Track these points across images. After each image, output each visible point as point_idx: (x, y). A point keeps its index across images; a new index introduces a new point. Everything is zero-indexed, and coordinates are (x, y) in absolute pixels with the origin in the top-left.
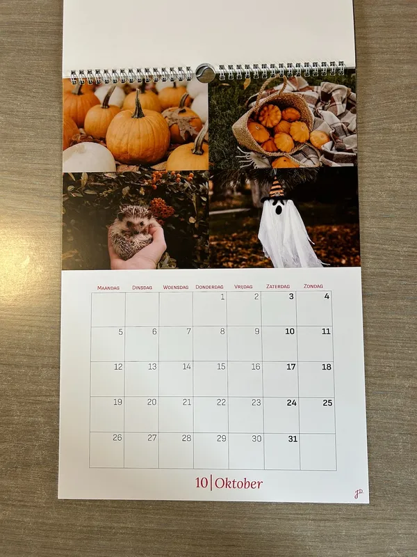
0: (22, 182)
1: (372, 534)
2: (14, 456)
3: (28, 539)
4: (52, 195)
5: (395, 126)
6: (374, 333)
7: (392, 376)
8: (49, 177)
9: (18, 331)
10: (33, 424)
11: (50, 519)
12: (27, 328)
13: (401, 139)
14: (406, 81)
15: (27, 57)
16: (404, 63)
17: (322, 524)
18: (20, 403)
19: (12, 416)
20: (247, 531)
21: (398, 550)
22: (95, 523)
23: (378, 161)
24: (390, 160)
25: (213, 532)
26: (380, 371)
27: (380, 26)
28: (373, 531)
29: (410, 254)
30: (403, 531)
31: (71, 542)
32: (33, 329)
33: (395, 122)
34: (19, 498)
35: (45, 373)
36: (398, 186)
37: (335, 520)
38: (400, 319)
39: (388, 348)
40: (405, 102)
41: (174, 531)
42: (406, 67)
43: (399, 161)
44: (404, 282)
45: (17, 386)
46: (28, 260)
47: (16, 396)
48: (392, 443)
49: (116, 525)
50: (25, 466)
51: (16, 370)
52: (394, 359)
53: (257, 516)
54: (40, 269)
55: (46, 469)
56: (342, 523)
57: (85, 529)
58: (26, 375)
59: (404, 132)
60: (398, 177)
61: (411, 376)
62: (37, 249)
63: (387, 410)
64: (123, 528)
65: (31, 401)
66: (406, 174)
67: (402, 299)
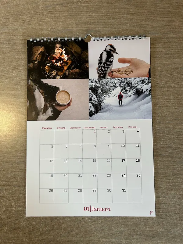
5: (172, 85)
6: (164, 172)
7: (172, 190)
9: (15, 171)
12: (18, 170)
13: (175, 90)
14: (177, 66)
15: (17, 54)
16: (176, 58)
18: (16, 202)
19: (13, 208)
23: (165, 100)
24: (170, 99)
26: (167, 188)
29: (178, 138)
33: (172, 83)
34: (16, 242)
36: (173, 110)
38: (174, 166)
40: (176, 75)
42: (176, 60)
43: (174, 99)
44: (176, 150)
45: (14, 195)
48: (172, 217)
50: (19, 229)
51: (13, 188)
52: (172, 182)
55: (27, 230)
58: (18, 190)
59: (176, 87)
60: (174, 106)
63: (169, 204)
65: (20, 201)
66: (177, 105)
67: (176, 157)
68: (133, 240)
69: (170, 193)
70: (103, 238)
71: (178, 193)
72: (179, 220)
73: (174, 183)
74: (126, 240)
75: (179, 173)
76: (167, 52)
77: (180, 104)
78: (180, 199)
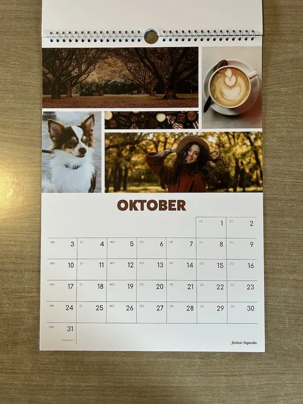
0: (5, 133)
1: (268, 384)
2: (5, 337)
3: (18, 396)
4: (28, 143)
5: (282, 90)
7: (281, 272)
8: (26, 129)
9: (6, 245)
10: (19, 313)
11: (33, 381)
12: (12, 243)
13: (287, 99)
14: (291, 56)
15: (5, 37)
16: (289, 43)
17: (231, 378)
18: (9, 298)
19: (3, 307)
20: (178, 385)
21: (286, 395)
22: (67, 384)
23: (270, 116)
24: (279, 115)
25: (154, 387)
26: (272, 269)
27: (272, 15)
28: (268, 382)
29: (293, 183)
30: (289, 382)
31: (50, 398)
32: (17, 243)
33: (282, 87)
34: (10, 367)
35: (27, 276)
36: (284, 134)
37: (241, 376)
38: (286, 231)
39: (278, 252)
40: (290, 71)
41: (125, 387)
42: (291, 45)
43: (285, 116)
44: (289, 204)
45: (6, 286)
46: (11, 192)
47: (5, 293)
48: (281, 320)
49: (83, 384)
50: (14, 344)
51: (5, 274)
52: (283, 260)
53: (185, 374)
54: (21, 198)
55: (30, 346)
56: (246, 377)
57: (60, 388)
58: (13, 278)
59: (289, 94)
60: (285, 127)
61: (294, 272)
62: (18, 183)
63: (278, 297)
64: (88, 386)
65: (17, 296)
66: (291, 125)
67: (288, 216)
68: (214, 360)
69: (279, 278)
70: (162, 358)
71: (291, 278)
72: (294, 325)
73: (285, 261)
74: (202, 360)
75: (294, 243)
76: (273, 31)
77: (296, 123)
78: (296, 287)
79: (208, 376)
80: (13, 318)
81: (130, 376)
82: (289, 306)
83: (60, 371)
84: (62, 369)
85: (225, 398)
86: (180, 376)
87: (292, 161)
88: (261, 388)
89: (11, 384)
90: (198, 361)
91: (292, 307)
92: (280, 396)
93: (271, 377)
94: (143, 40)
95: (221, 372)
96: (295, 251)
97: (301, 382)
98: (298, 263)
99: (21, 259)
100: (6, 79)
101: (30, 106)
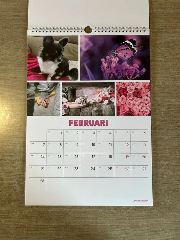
79: (119, 219)
80: (9, 187)
81: (75, 219)
82: (164, 180)
83: (35, 217)
84: (36, 216)
85: (128, 232)
86: (103, 219)
87: (165, 99)
88: (149, 226)
89: (7, 224)
90: (113, 211)
91: (166, 180)
92: (160, 231)
93: (154, 220)
94: (84, 31)
95: (126, 217)
96: (167, 148)
97: (171, 223)
98: (169, 156)
99: (13, 153)
100: (7, 53)
101: (19, 68)
